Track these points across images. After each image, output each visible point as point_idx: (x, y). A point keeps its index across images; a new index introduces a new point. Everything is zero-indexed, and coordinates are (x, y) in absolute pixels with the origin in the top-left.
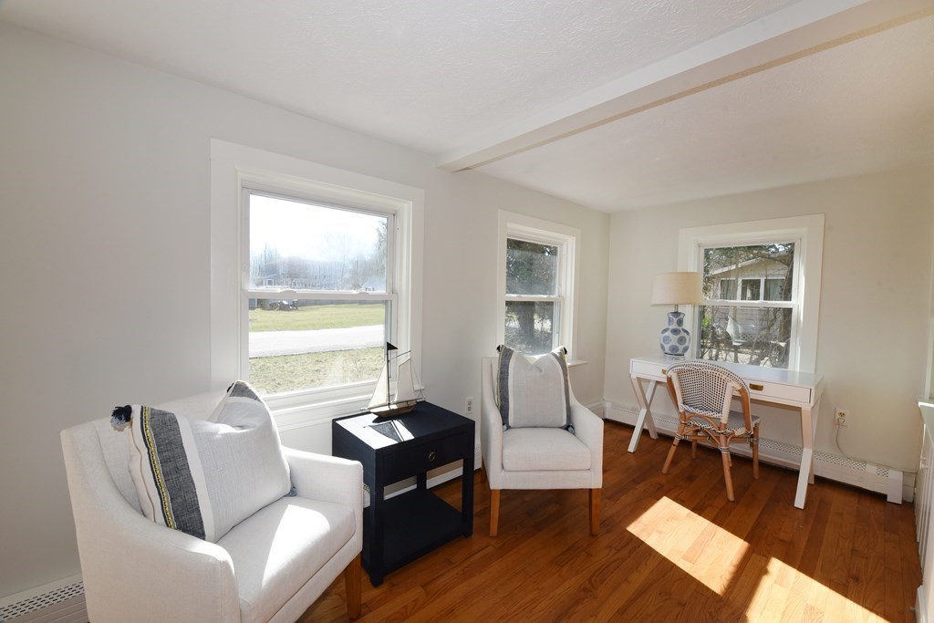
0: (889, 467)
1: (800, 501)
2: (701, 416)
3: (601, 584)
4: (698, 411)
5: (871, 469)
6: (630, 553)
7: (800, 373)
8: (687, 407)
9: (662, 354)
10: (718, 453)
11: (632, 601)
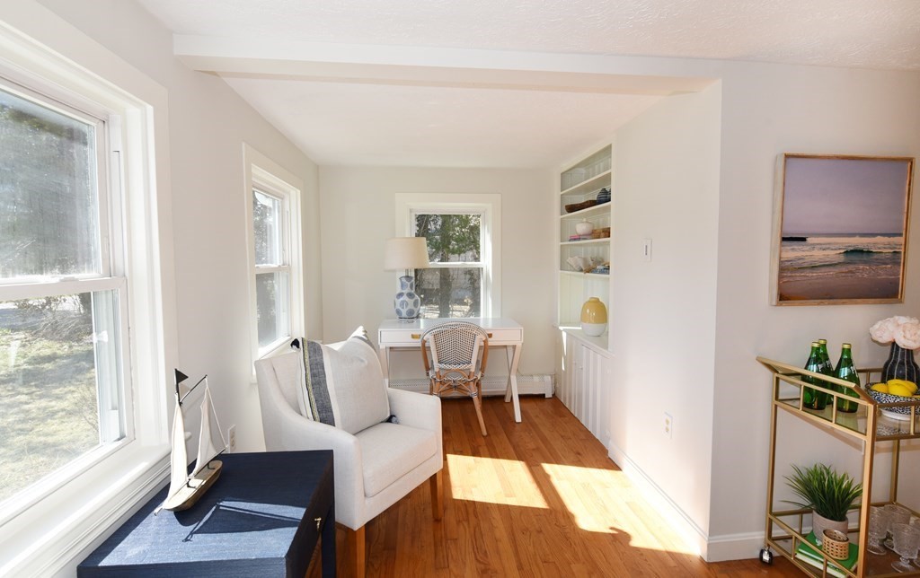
0: (543, 375)
1: (518, 418)
2: (456, 371)
3: (487, 557)
4: (453, 367)
5: (536, 379)
6: (476, 517)
7: (493, 319)
8: (443, 366)
9: (398, 320)
10: (470, 399)
11: (517, 553)
